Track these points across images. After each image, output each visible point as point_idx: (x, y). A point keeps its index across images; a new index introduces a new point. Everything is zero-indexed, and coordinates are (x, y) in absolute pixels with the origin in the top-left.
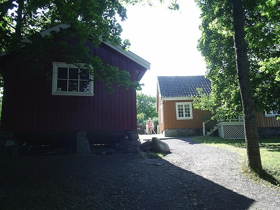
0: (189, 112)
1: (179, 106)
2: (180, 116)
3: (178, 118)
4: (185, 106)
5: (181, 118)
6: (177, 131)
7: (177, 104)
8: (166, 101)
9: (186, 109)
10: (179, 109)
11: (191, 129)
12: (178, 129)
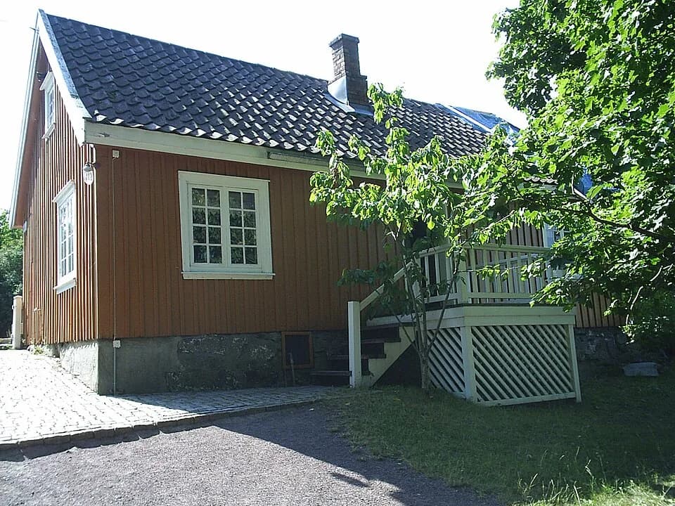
0: (251, 237)
1: (198, 193)
2: (199, 256)
3: (192, 270)
4: (234, 196)
5: (208, 271)
6: (179, 351)
7: (188, 180)
8: (116, 154)
9: (235, 220)
10: (198, 217)
11: (260, 335)
12: (186, 337)
